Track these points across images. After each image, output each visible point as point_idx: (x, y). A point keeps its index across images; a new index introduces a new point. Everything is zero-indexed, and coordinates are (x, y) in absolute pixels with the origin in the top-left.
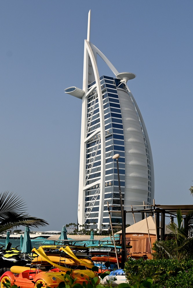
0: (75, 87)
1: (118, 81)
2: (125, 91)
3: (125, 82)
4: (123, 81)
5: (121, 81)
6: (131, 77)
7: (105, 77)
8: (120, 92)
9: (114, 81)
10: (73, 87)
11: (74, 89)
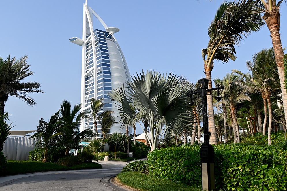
1: (107, 33)
2: (112, 40)
4: (111, 33)
5: (109, 33)
6: (116, 30)
7: (97, 30)
8: (108, 41)
9: (104, 33)
10: (75, 37)
11: (76, 39)
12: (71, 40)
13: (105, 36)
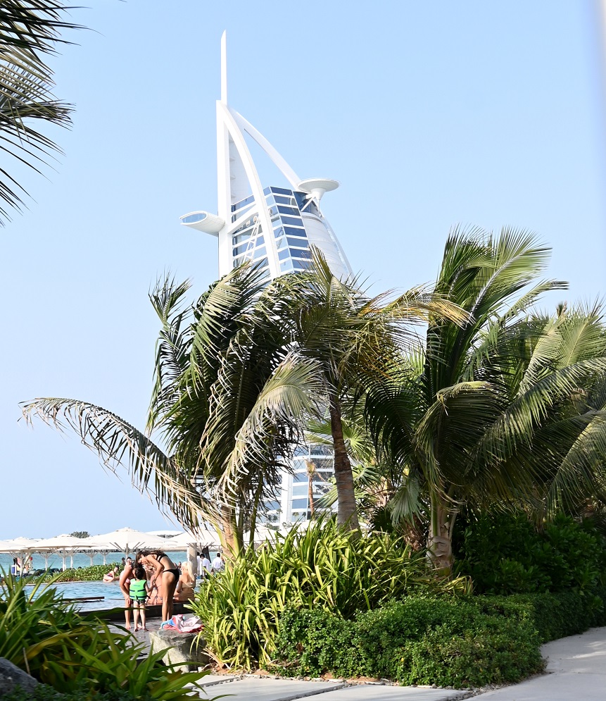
0: (205, 212)
1: (301, 197)
2: (316, 217)
3: (318, 198)
4: (313, 195)
5: (307, 197)
6: (330, 186)
7: (275, 190)
8: (308, 223)
9: (293, 197)
10: (202, 212)
11: (202, 216)
12: (187, 219)
13: (297, 207)
